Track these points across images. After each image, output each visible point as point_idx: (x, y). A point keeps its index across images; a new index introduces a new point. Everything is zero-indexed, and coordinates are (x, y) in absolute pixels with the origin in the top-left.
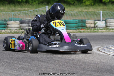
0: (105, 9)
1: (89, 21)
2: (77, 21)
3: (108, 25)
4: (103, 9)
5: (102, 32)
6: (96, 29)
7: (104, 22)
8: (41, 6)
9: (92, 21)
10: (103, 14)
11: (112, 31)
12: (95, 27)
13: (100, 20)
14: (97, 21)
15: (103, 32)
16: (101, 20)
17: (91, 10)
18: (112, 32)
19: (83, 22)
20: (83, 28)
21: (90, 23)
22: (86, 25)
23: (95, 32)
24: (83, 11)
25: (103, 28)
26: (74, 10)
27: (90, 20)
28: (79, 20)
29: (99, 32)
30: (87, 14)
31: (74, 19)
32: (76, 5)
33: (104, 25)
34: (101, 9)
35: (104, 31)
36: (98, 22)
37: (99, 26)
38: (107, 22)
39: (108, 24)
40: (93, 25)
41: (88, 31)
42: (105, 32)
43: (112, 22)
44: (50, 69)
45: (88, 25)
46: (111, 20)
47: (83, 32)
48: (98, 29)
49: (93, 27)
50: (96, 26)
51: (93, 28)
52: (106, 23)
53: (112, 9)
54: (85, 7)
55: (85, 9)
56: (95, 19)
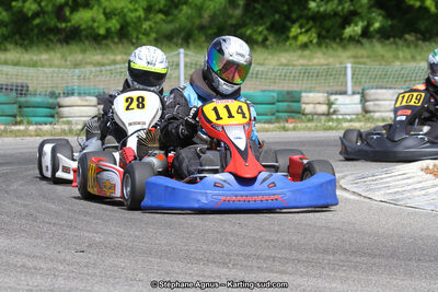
0: (362, 57)
1: (311, 95)
2: (275, 94)
3: (371, 108)
4: (355, 57)
6: (332, 120)
7: (357, 98)
9: (321, 97)
10: (353, 74)
12: (328, 114)
13: (344, 93)
14: (336, 94)
16: (350, 91)
17: (319, 59)
19: (294, 98)
20: (293, 118)
21: (313, 101)
22: (303, 106)
23: (330, 128)
24: (295, 63)
25: (354, 117)
26: (265, 59)
27: (314, 91)
28: (280, 93)
29: (342, 129)
30: (307, 73)
31: (267, 88)
32: (272, 45)
33: (358, 108)
34: (349, 58)
35: (357, 125)
36: (341, 99)
37: (343, 109)
38: (368, 98)
39: (370, 105)
40: (323, 108)
41: (309, 125)
43: (380, 97)
45: (308, 108)
46: (379, 91)
47: (294, 129)
48: (338, 120)
49: (323, 114)
50: (332, 110)
51: (323, 118)
52: (364, 100)
53: (383, 56)
54: (299, 52)
55: (301, 57)
56: (330, 89)
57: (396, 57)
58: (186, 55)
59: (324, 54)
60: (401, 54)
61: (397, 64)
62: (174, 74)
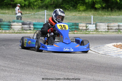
0: (95, 14)
1: (81, 24)
2: (71, 24)
3: (98, 28)
4: (94, 14)
5: (93, 34)
6: (87, 31)
7: (94, 25)
9: (84, 25)
10: (93, 19)
12: (86, 30)
13: (91, 24)
14: (88, 24)
16: (92, 23)
17: (84, 14)
18: (101, 34)
19: (77, 25)
20: (76, 30)
21: (82, 26)
22: (79, 27)
23: (87, 34)
24: (77, 15)
25: (93, 31)
26: (68, 14)
28: (73, 23)
29: (90, 34)
30: (80, 18)
31: (69, 22)
32: (71, 10)
33: (95, 28)
34: (92, 14)
35: (94, 33)
37: (90, 28)
38: (97, 25)
39: (98, 27)
40: (85, 28)
41: (81, 32)
42: (95, 34)
45: (81, 28)
46: (101, 24)
47: (77, 33)
48: (89, 31)
49: (85, 30)
50: (87, 29)
51: (85, 31)
52: (96, 26)
53: (101, 14)
55: (78, 13)
56: (87, 23)
57: (105, 14)
58: (47, 12)
59: (85, 13)
61: (105, 16)
62: (43, 17)
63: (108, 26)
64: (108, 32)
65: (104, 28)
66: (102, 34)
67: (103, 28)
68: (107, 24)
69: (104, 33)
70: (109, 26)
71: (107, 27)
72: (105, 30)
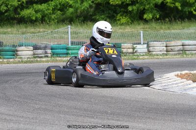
0: (147, 28)
1: (125, 45)
3: (151, 50)
4: (144, 28)
5: (143, 59)
6: (135, 55)
7: (146, 45)
8: (61, 26)
9: (130, 45)
10: (143, 36)
11: (156, 57)
12: (133, 53)
13: (140, 44)
14: (136, 44)
15: (145, 59)
16: (142, 43)
17: (128, 30)
19: (118, 46)
21: (126, 47)
22: (122, 49)
23: (134, 59)
24: (118, 31)
25: (144, 54)
27: (127, 43)
29: (139, 59)
30: (123, 36)
33: (146, 50)
34: (141, 29)
35: (146, 57)
36: (138, 46)
37: (139, 51)
38: (150, 46)
39: (151, 49)
40: (131, 50)
41: (125, 57)
42: (148, 59)
43: (155, 45)
44: (75, 109)
45: (124, 50)
48: (137, 55)
49: (131, 53)
50: (135, 51)
51: (131, 54)
52: (148, 47)
53: (155, 28)
54: (119, 27)
55: (120, 29)
56: (134, 42)
57: (161, 28)
58: (71, 28)
59: (130, 27)
60: (163, 27)
61: (162, 31)
62: (66, 36)
63: (166, 46)
64: (167, 55)
65: (161, 49)
66: (158, 58)
67: (159, 50)
68: (165, 43)
69: (161, 57)
70: (168, 45)
71: (165, 48)
72: (163, 52)
